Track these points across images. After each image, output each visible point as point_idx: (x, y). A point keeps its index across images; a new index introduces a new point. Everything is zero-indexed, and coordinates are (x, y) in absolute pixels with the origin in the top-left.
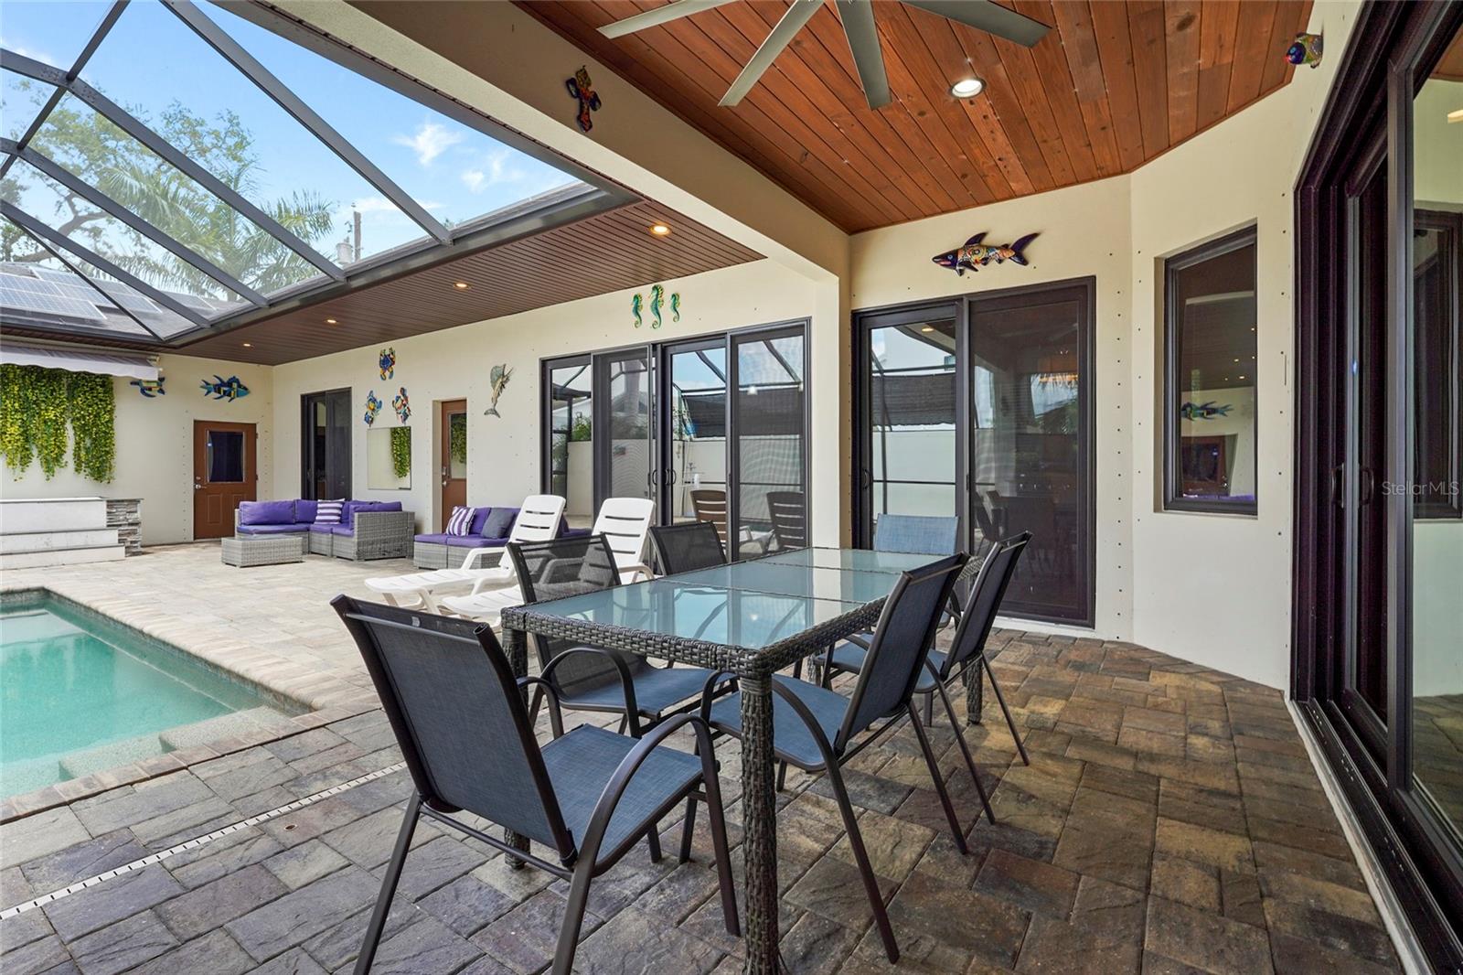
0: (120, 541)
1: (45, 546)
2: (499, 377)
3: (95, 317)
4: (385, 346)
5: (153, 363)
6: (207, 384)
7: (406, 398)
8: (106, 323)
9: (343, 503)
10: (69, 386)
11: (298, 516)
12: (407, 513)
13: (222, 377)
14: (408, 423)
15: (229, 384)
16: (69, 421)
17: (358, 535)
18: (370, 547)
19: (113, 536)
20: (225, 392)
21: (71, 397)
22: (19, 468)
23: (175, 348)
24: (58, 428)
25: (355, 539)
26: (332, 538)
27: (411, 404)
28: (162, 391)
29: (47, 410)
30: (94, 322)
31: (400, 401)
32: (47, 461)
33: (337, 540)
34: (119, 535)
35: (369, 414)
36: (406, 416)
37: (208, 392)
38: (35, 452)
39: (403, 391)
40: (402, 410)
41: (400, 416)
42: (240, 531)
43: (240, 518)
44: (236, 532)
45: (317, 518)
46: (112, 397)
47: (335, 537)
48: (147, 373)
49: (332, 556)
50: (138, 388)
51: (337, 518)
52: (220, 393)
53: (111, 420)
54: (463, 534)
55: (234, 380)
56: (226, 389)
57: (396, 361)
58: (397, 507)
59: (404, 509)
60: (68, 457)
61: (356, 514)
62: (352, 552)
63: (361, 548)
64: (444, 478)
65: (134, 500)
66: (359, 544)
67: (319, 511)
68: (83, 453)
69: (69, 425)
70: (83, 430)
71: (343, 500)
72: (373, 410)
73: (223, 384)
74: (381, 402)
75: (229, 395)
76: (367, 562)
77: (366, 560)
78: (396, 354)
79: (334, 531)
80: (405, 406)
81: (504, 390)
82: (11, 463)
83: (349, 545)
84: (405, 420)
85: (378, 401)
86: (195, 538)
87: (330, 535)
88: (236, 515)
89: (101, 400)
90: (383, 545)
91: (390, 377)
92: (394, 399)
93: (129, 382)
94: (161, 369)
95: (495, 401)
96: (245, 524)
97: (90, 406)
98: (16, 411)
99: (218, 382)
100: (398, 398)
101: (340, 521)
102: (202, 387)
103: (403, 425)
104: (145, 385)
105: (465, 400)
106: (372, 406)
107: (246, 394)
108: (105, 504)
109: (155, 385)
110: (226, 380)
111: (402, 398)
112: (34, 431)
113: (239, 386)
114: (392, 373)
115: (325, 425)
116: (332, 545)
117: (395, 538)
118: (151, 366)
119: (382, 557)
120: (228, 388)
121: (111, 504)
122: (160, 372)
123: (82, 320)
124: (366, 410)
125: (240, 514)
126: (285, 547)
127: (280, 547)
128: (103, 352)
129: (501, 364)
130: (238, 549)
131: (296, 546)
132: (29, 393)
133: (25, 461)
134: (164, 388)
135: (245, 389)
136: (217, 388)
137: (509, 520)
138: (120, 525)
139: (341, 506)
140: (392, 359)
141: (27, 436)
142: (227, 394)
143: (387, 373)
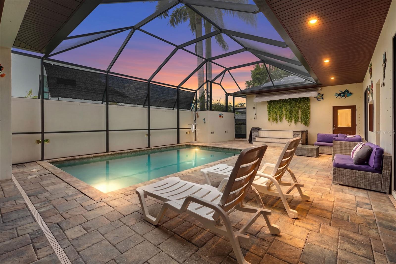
6: (337, 93)
13: (342, 91)
14: (373, 98)
24: (298, 111)
27: (373, 88)
28: (323, 98)
35: (368, 97)
37: (337, 97)
38: (293, 119)
46: (309, 102)
50: (316, 99)
52: (341, 96)
53: (309, 108)
55: (347, 91)
60: (300, 120)
65: (300, 132)
68: (303, 118)
70: (303, 112)
73: (342, 93)
82: (289, 122)
89: (306, 104)
98: (289, 109)
102: (335, 95)
106: (368, 92)
107: (351, 95)
108: (292, 132)
109: (321, 97)
112: (293, 113)
113: (348, 93)
120: (344, 94)
133: (291, 121)
135: (351, 93)
136: (340, 95)
141: (291, 115)
142: (344, 96)
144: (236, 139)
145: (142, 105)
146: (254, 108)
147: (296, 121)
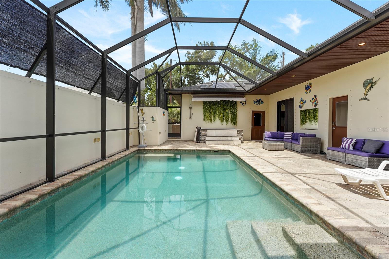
0: (240, 140)
1: (227, 140)
2: (369, 84)
3: (235, 88)
4: (308, 83)
5: (244, 97)
6: (255, 101)
7: (317, 99)
8: (236, 89)
9: (292, 133)
10: (230, 104)
11: (279, 137)
12: (318, 138)
13: (258, 99)
14: (317, 107)
15: (259, 101)
16: (230, 112)
17: (302, 144)
18: (305, 149)
19: (238, 139)
20: (258, 103)
21: (230, 107)
22: (222, 122)
23: (249, 93)
24: (228, 113)
25: (301, 146)
26: (291, 144)
27: (319, 100)
28: (246, 104)
29: (227, 110)
30: (235, 89)
31: (314, 100)
32: (226, 121)
33: (293, 145)
34: (240, 138)
35: (301, 105)
36: (316, 105)
37: (255, 103)
38: (225, 119)
39: (315, 96)
40: (315, 103)
41: (314, 105)
42: (265, 140)
43: (265, 136)
44: (264, 140)
45: (285, 137)
46: (237, 106)
47: (292, 144)
48: (243, 100)
49: (291, 150)
50: (241, 103)
51: (291, 138)
52: (257, 103)
53: (237, 111)
54: (351, 149)
55: (260, 100)
56: (258, 102)
57: (312, 86)
58: (314, 136)
59: (317, 136)
60: (230, 120)
61: (301, 138)
62: (299, 149)
63: (302, 149)
64: (333, 126)
65: (242, 130)
66: (302, 147)
67: (285, 135)
68: (232, 119)
69: (230, 113)
70: (232, 114)
71: (292, 132)
72: (303, 104)
73: (258, 101)
74: (305, 101)
75: (259, 104)
76: (304, 154)
77: (304, 153)
78: (312, 84)
79: (292, 142)
80: (316, 101)
81: (372, 89)
83: (299, 147)
84: (316, 106)
85: (304, 100)
86: (252, 140)
87: (291, 143)
88: (264, 135)
89: (235, 107)
90: (310, 148)
91: (310, 92)
92: (311, 99)
93: (240, 102)
94: (246, 98)
95: (366, 94)
96: (266, 138)
97: (233, 108)
98: (222, 110)
99: (257, 100)
100: (313, 99)
101: (292, 139)
102: (254, 102)
103: (315, 108)
104: (243, 103)
105: (347, 96)
106: (302, 102)
108: (237, 131)
109: (245, 102)
110: (258, 100)
111: (315, 98)
112: (225, 114)
113: (261, 101)
114: (310, 91)
115: (284, 110)
116: (291, 147)
117: (314, 147)
118: (244, 98)
119: (309, 152)
120: (259, 102)
121: (238, 131)
122: (246, 99)
123: (232, 89)
124: (300, 104)
125: (265, 135)
126: (279, 146)
127: (278, 146)
128: (235, 96)
129: (370, 78)
130: (268, 145)
131: (282, 146)
132: (224, 106)
133: (223, 121)
134: (246, 103)
135: (263, 102)
136: (257, 102)
137: (380, 146)
138: (239, 136)
139: (292, 134)
140: (310, 86)
141: (224, 116)
142: (259, 103)
143: (308, 91)
144: (169, 139)
145: (88, 90)
146: (191, 108)
147: (227, 121)
